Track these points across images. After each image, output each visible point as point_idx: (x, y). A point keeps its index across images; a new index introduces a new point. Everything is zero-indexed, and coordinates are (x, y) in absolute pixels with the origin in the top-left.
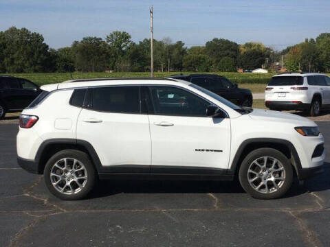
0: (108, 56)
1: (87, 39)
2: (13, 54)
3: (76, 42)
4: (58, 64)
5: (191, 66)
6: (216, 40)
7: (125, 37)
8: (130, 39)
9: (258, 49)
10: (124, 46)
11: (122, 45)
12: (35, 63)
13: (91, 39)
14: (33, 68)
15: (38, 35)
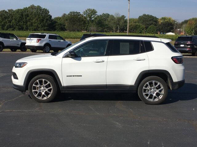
0: (85, 23)
1: (72, 13)
2: (32, 20)
3: (65, 14)
4: (57, 26)
5: (132, 30)
6: (145, 15)
7: (94, 12)
8: (97, 14)
9: (169, 21)
10: (93, 17)
11: (92, 17)
12: (44, 26)
13: (74, 13)
14: (43, 28)
15: (46, 10)
